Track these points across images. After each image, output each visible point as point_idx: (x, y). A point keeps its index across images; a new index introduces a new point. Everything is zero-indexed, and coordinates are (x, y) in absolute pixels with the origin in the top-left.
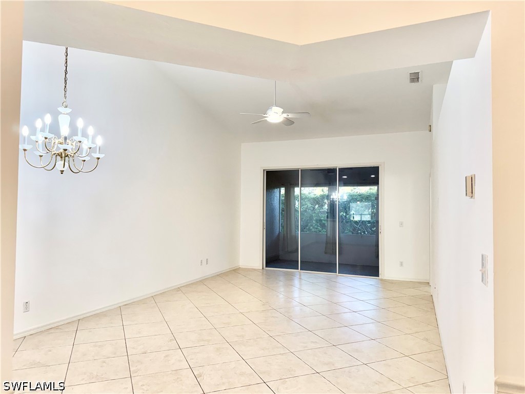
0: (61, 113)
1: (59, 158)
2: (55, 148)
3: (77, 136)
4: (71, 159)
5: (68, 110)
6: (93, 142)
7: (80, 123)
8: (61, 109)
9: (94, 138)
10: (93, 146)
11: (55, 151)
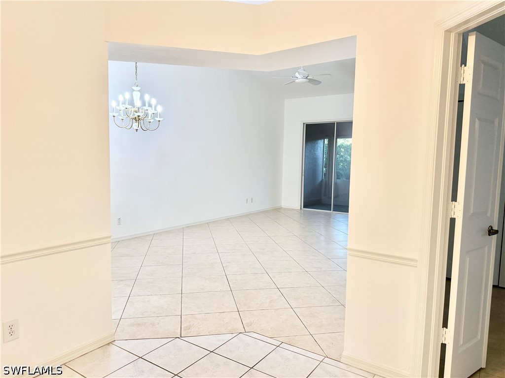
0: (134, 90)
1: (134, 121)
2: (132, 115)
3: (145, 106)
4: (142, 121)
5: (139, 88)
6: (155, 110)
7: (147, 97)
8: (134, 88)
9: (155, 107)
10: (155, 112)
11: (131, 116)
